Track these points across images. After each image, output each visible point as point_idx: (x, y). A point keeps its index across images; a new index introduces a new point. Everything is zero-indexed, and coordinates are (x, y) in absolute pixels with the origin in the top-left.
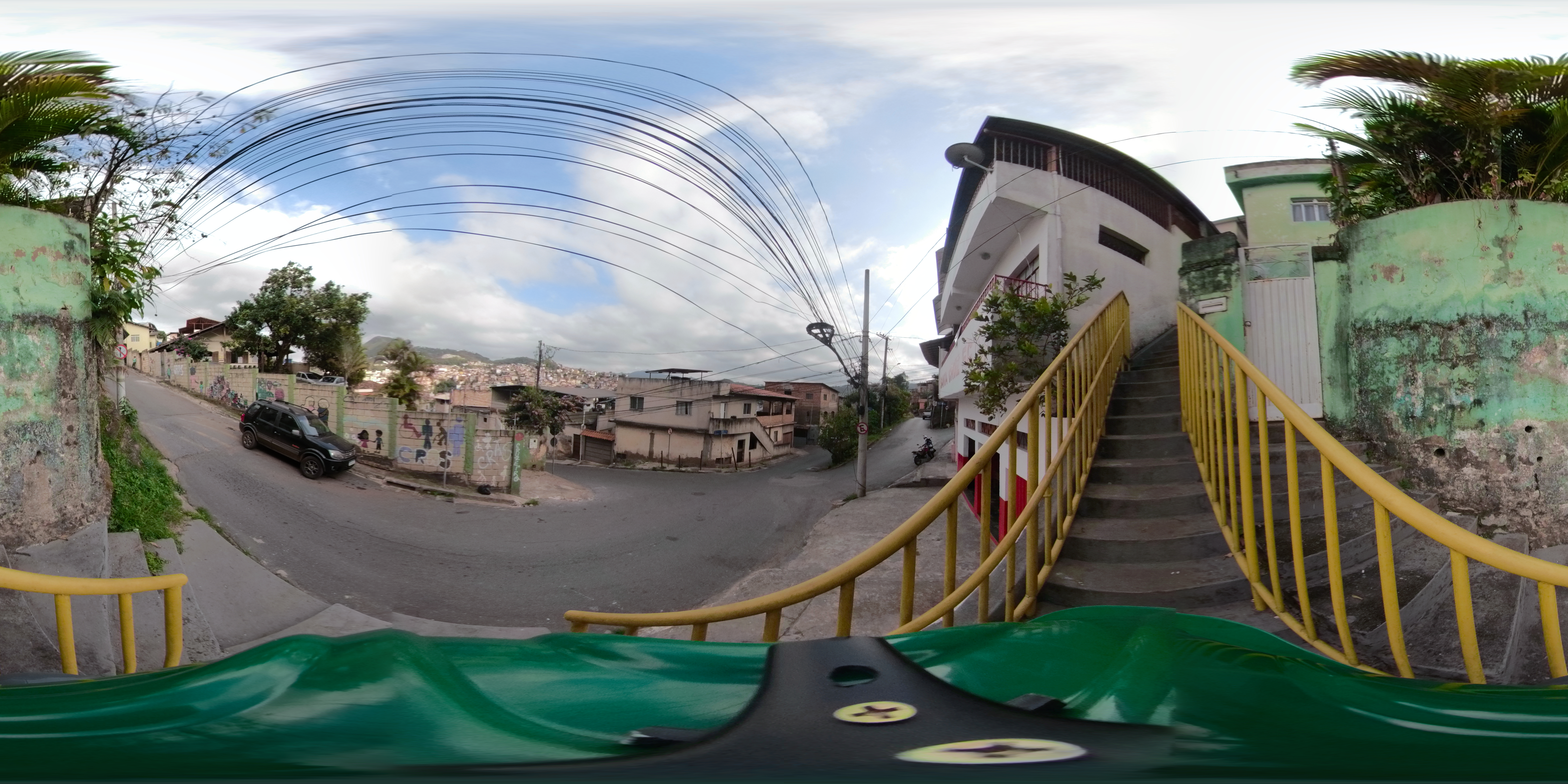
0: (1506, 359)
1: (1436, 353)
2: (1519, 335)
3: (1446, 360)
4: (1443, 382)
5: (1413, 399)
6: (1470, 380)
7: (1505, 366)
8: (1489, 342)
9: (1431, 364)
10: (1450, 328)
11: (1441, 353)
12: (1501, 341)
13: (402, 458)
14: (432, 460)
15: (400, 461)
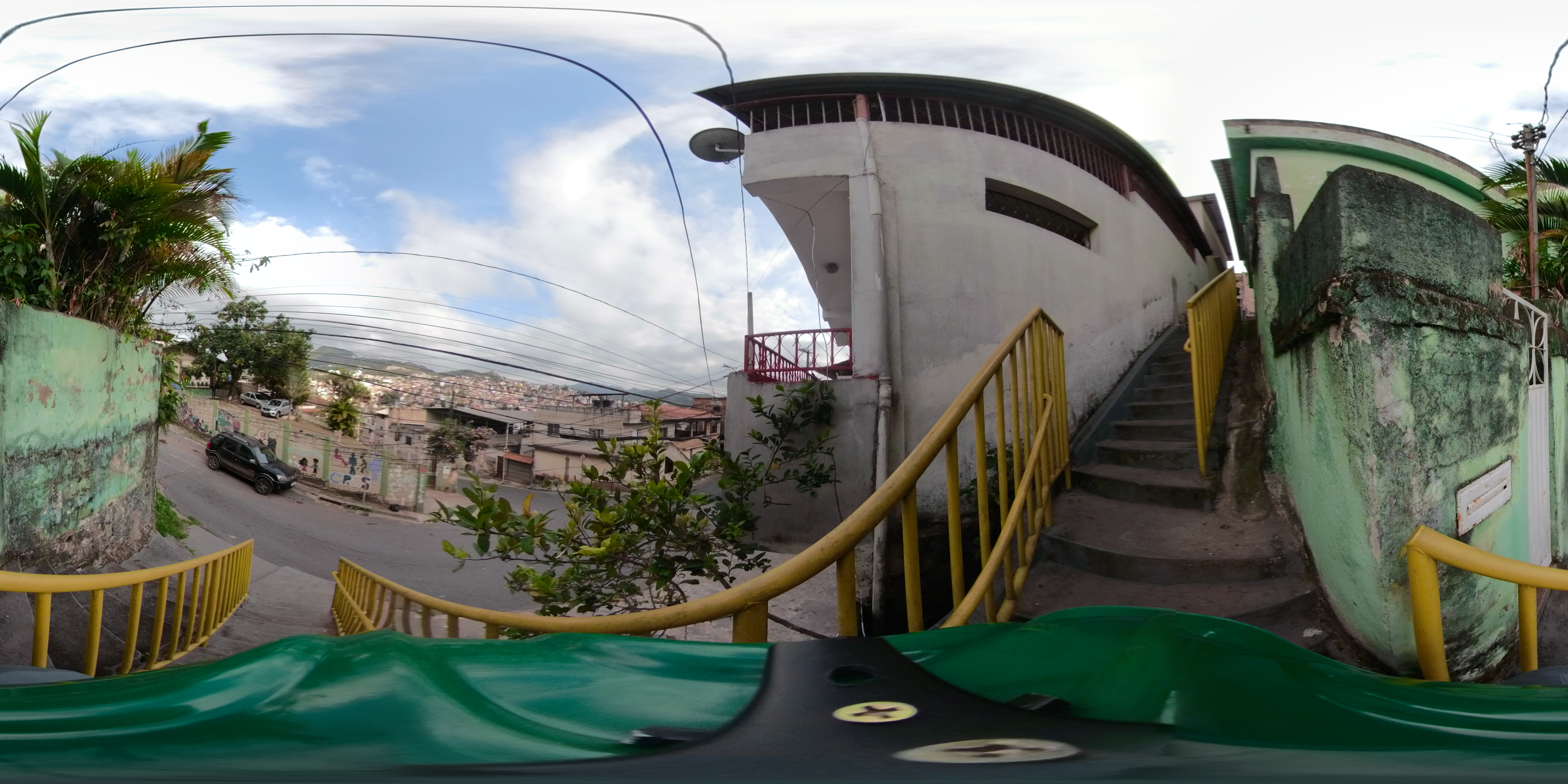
0: (104, 468)
1: (70, 473)
2: (108, 450)
3: (76, 477)
4: (73, 493)
5: (55, 511)
6: (88, 487)
7: (103, 472)
8: (96, 458)
9: (67, 482)
10: (79, 453)
11: (73, 473)
12: (102, 456)
13: (334, 481)
14: (355, 484)
15: (331, 482)
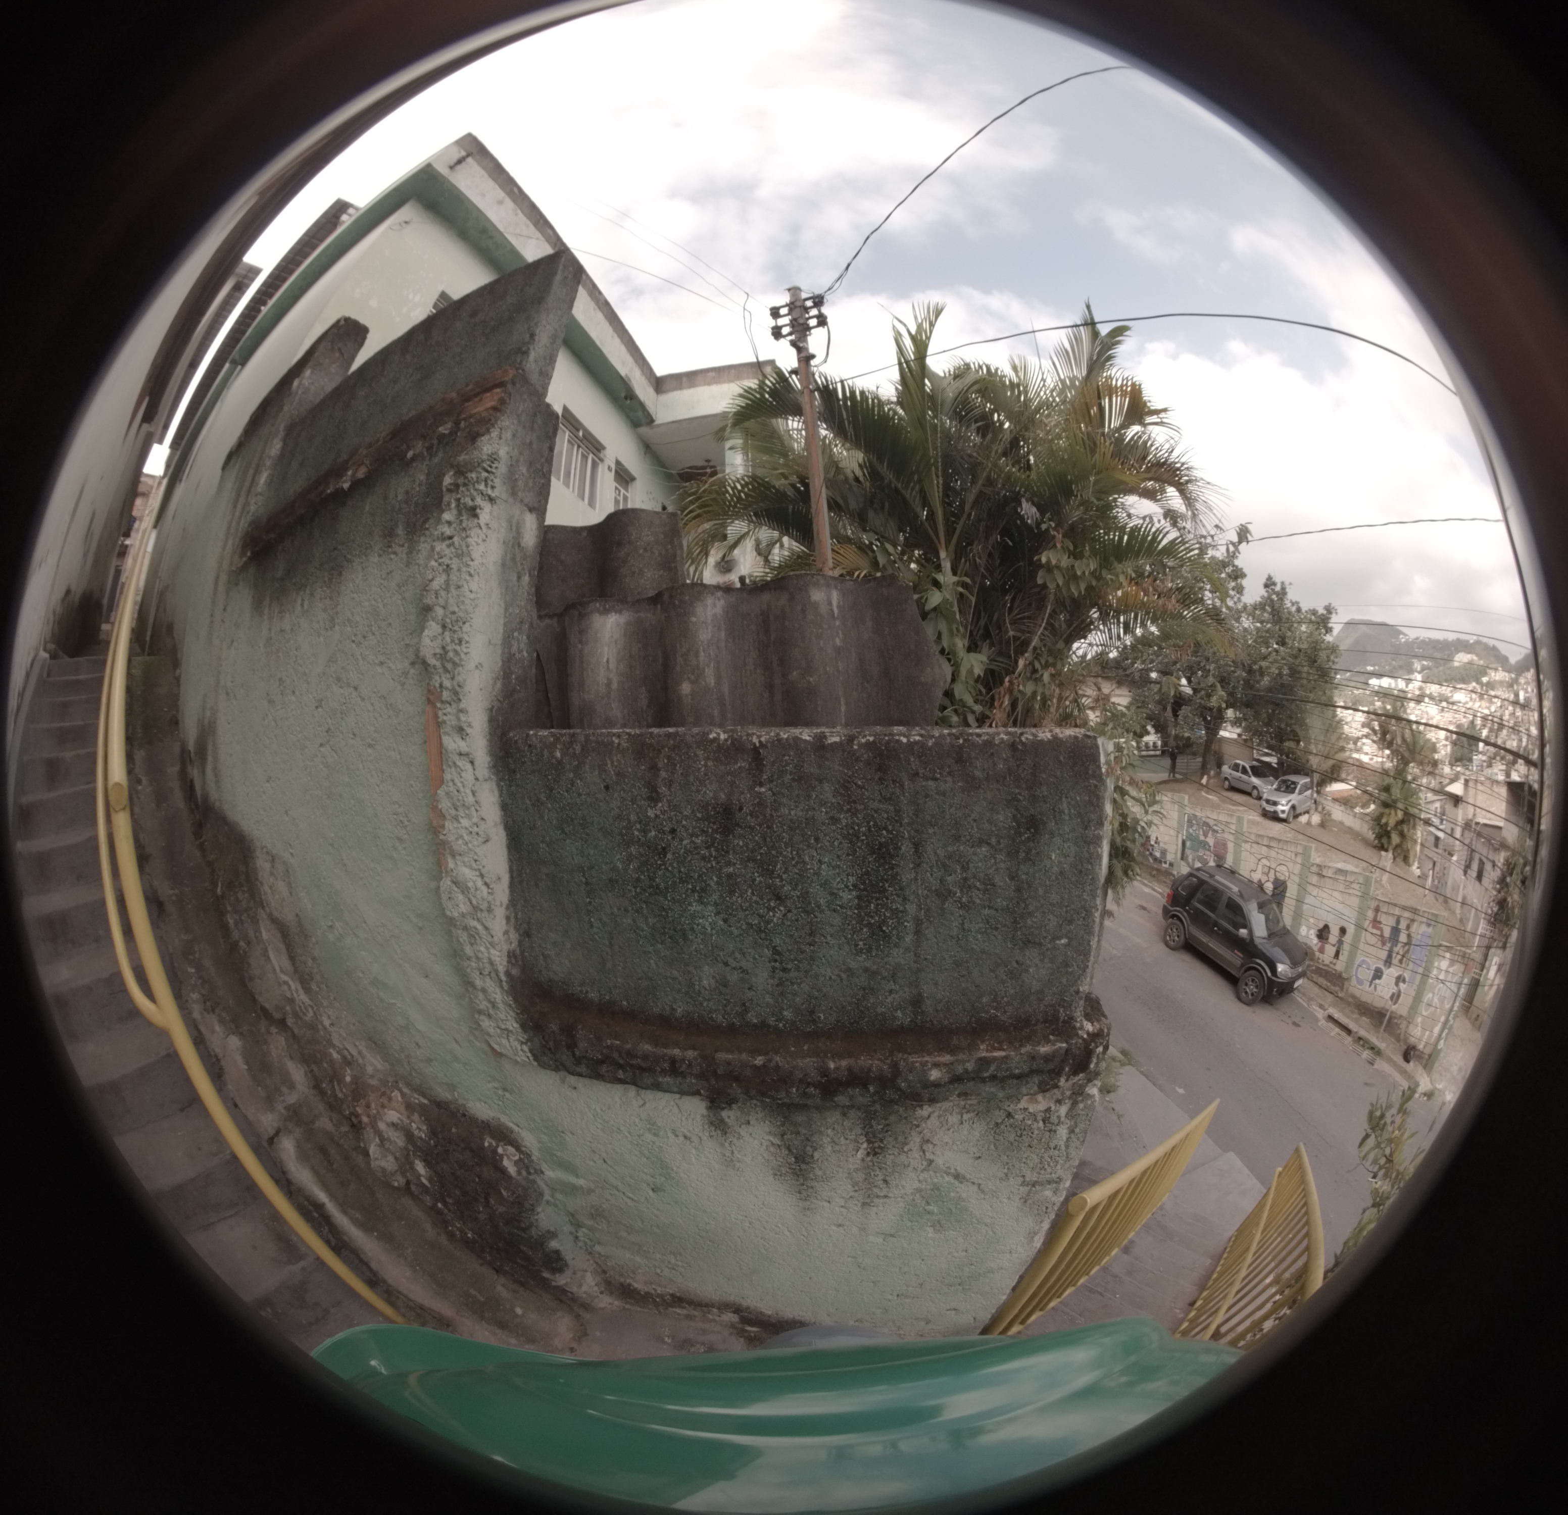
13: (1357, 978)
14: (1385, 987)
15: (1354, 982)
